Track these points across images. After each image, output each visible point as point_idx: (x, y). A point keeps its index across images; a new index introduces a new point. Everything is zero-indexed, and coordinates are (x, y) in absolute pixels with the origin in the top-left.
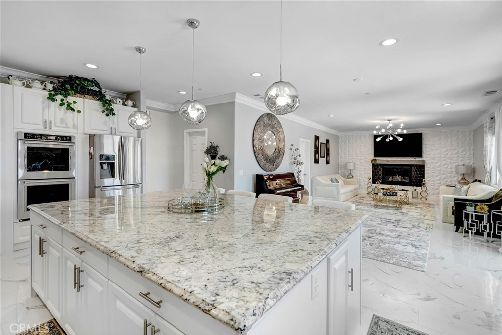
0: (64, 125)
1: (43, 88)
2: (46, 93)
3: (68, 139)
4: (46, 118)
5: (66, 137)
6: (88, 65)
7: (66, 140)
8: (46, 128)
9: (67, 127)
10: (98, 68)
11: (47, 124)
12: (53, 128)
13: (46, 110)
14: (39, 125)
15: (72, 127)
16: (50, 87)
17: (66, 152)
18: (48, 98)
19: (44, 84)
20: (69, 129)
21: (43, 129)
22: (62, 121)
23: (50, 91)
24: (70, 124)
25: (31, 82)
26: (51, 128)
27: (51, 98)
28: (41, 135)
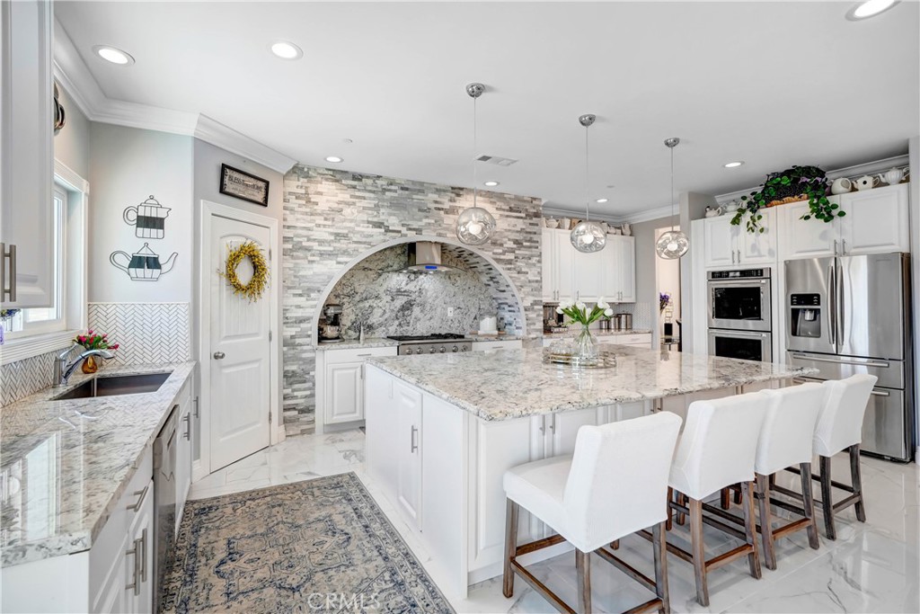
0: (756, 254)
3: (758, 273)
4: (734, 248)
5: (757, 271)
6: (728, 166)
7: (757, 275)
8: (733, 261)
9: (760, 256)
10: (743, 163)
11: (736, 256)
12: (741, 260)
13: (735, 238)
14: (727, 258)
15: (767, 254)
17: (755, 292)
18: (734, 222)
20: (764, 258)
21: (732, 264)
22: (754, 247)
24: (764, 250)
26: (739, 261)
28: (728, 272)
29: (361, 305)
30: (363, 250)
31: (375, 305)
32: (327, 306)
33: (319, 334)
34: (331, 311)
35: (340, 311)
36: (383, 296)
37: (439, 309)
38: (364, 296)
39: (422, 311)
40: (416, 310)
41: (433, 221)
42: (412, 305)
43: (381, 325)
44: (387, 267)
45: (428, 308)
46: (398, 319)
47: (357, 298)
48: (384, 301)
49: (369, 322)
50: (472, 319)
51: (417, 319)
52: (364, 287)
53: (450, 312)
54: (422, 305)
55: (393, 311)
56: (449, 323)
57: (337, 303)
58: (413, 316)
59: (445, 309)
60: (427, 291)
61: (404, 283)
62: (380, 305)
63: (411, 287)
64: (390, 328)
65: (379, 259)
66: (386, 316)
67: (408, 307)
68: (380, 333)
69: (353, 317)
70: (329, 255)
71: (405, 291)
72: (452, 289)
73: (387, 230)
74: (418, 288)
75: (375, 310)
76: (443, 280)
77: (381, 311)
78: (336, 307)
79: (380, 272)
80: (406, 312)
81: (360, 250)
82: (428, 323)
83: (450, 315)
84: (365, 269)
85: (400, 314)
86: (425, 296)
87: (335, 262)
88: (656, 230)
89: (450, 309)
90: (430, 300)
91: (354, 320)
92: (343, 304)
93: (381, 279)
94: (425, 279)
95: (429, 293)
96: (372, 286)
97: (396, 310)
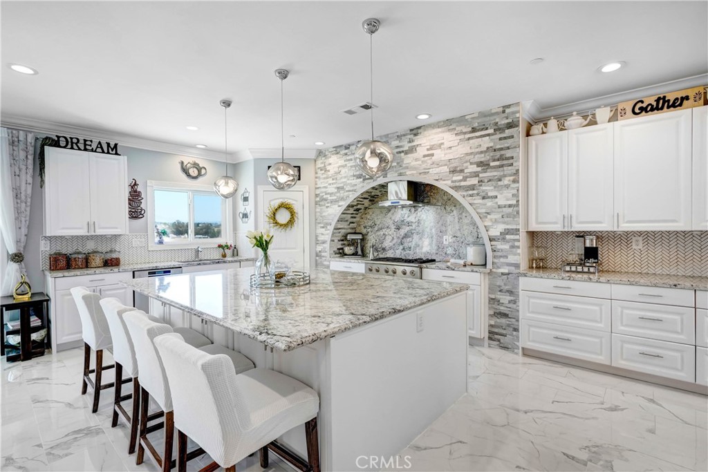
29: (378, 233)
31: (387, 233)
36: (392, 226)
37: (435, 237)
38: (380, 226)
39: (421, 238)
40: (416, 237)
42: (412, 234)
43: (391, 248)
45: (426, 236)
46: (402, 244)
47: (376, 229)
48: (393, 231)
51: (417, 245)
52: (380, 221)
53: (446, 240)
54: (421, 233)
55: (399, 238)
58: (414, 243)
59: (441, 237)
60: (424, 221)
61: (407, 216)
62: (390, 233)
63: (412, 218)
64: (397, 251)
66: (394, 242)
67: (409, 235)
70: (335, 202)
71: (407, 222)
72: (448, 219)
73: (365, 179)
74: (417, 219)
75: (387, 237)
76: (439, 211)
77: (391, 238)
79: (390, 208)
80: (408, 240)
81: (349, 196)
83: (446, 243)
85: (404, 241)
86: (423, 226)
87: (337, 206)
89: (446, 237)
90: (427, 229)
91: (374, 244)
93: (390, 214)
94: (423, 211)
95: (426, 223)
96: (384, 219)
97: (401, 237)
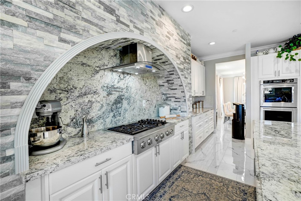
0: (288, 72)
1: (275, 51)
2: (276, 54)
4: (276, 70)
7: (290, 82)
8: (276, 76)
9: (291, 73)
11: (277, 73)
12: (280, 75)
13: (276, 65)
14: (272, 74)
15: (295, 72)
16: (279, 49)
17: (289, 89)
18: (277, 57)
19: (276, 49)
21: (274, 77)
23: (279, 52)
25: (268, 50)
26: (279, 76)
27: (279, 56)
28: (273, 81)
29: (81, 100)
30: (95, 34)
31: (94, 100)
32: (43, 102)
33: (30, 143)
34: (48, 110)
35: (59, 109)
36: (100, 91)
37: (138, 102)
38: (83, 91)
39: (128, 104)
40: (125, 102)
41: (150, 27)
42: (122, 99)
43: (99, 117)
44: (104, 66)
45: (132, 101)
46: (112, 111)
47: (76, 93)
48: (101, 97)
49: (89, 117)
50: (154, 108)
51: (126, 110)
52: (83, 83)
53: (144, 104)
54: (128, 99)
55: (108, 104)
56: (144, 111)
57: (53, 99)
58: (123, 108)
59: (141, 101)
60: (131, 88)
61: (116, 81)
62: (98, 99)
63: (121, 84)
64: (107, 120)
65: (96, 57)
66: (104, 109)
67: (119, 101)
68: (99, 126)
69: (72, 113)
70: (47, 24)
71: (117, 88)
72: (144, 87)
73: (118, 21)
74: (126, 85)
75: (94, 104)
76: (140, 81)
77: (99, 105)
78: (54, 104)
79: (98, 69)
80: (118, 105)
81: (91, 32)
82: (132, 113)
83: (144, 105)
84: (83, 64)
85: (114, 107)
86: (130, 92)
87: (57, 38)
88: (216, 64)
89: (144, 101)
90: (133, 95)
91: (73, 116)
92: (60, 99)
93: (98, 76)
94: (130, 78)
95: (132, 90)
96: (89, 82)
97: (111, 103)
